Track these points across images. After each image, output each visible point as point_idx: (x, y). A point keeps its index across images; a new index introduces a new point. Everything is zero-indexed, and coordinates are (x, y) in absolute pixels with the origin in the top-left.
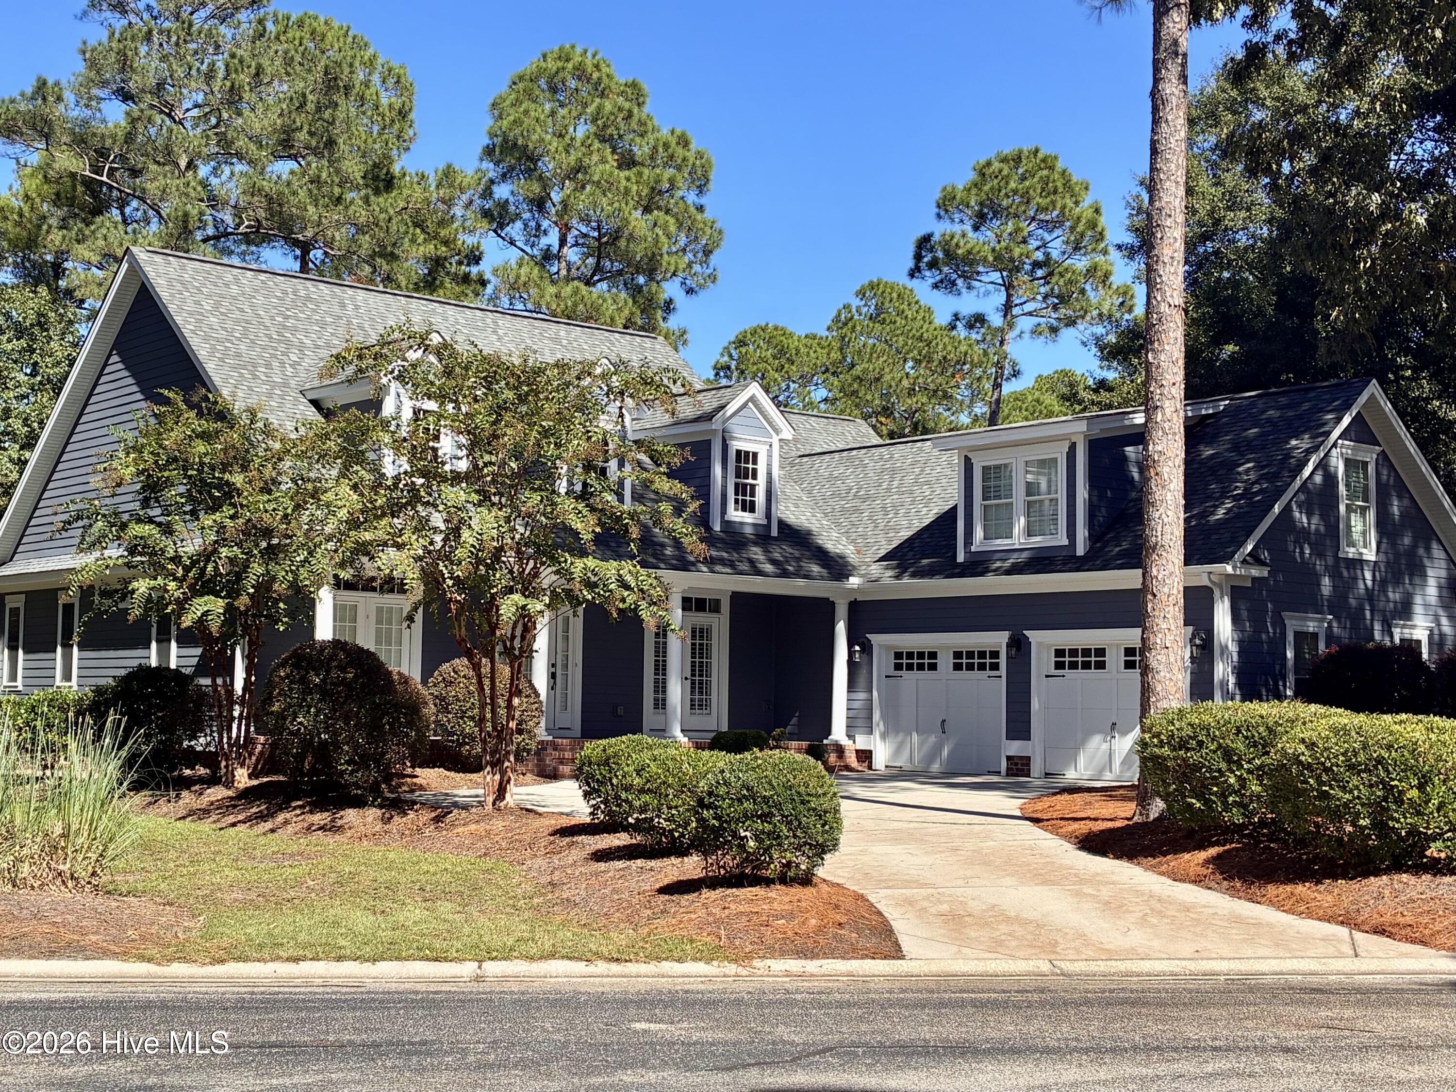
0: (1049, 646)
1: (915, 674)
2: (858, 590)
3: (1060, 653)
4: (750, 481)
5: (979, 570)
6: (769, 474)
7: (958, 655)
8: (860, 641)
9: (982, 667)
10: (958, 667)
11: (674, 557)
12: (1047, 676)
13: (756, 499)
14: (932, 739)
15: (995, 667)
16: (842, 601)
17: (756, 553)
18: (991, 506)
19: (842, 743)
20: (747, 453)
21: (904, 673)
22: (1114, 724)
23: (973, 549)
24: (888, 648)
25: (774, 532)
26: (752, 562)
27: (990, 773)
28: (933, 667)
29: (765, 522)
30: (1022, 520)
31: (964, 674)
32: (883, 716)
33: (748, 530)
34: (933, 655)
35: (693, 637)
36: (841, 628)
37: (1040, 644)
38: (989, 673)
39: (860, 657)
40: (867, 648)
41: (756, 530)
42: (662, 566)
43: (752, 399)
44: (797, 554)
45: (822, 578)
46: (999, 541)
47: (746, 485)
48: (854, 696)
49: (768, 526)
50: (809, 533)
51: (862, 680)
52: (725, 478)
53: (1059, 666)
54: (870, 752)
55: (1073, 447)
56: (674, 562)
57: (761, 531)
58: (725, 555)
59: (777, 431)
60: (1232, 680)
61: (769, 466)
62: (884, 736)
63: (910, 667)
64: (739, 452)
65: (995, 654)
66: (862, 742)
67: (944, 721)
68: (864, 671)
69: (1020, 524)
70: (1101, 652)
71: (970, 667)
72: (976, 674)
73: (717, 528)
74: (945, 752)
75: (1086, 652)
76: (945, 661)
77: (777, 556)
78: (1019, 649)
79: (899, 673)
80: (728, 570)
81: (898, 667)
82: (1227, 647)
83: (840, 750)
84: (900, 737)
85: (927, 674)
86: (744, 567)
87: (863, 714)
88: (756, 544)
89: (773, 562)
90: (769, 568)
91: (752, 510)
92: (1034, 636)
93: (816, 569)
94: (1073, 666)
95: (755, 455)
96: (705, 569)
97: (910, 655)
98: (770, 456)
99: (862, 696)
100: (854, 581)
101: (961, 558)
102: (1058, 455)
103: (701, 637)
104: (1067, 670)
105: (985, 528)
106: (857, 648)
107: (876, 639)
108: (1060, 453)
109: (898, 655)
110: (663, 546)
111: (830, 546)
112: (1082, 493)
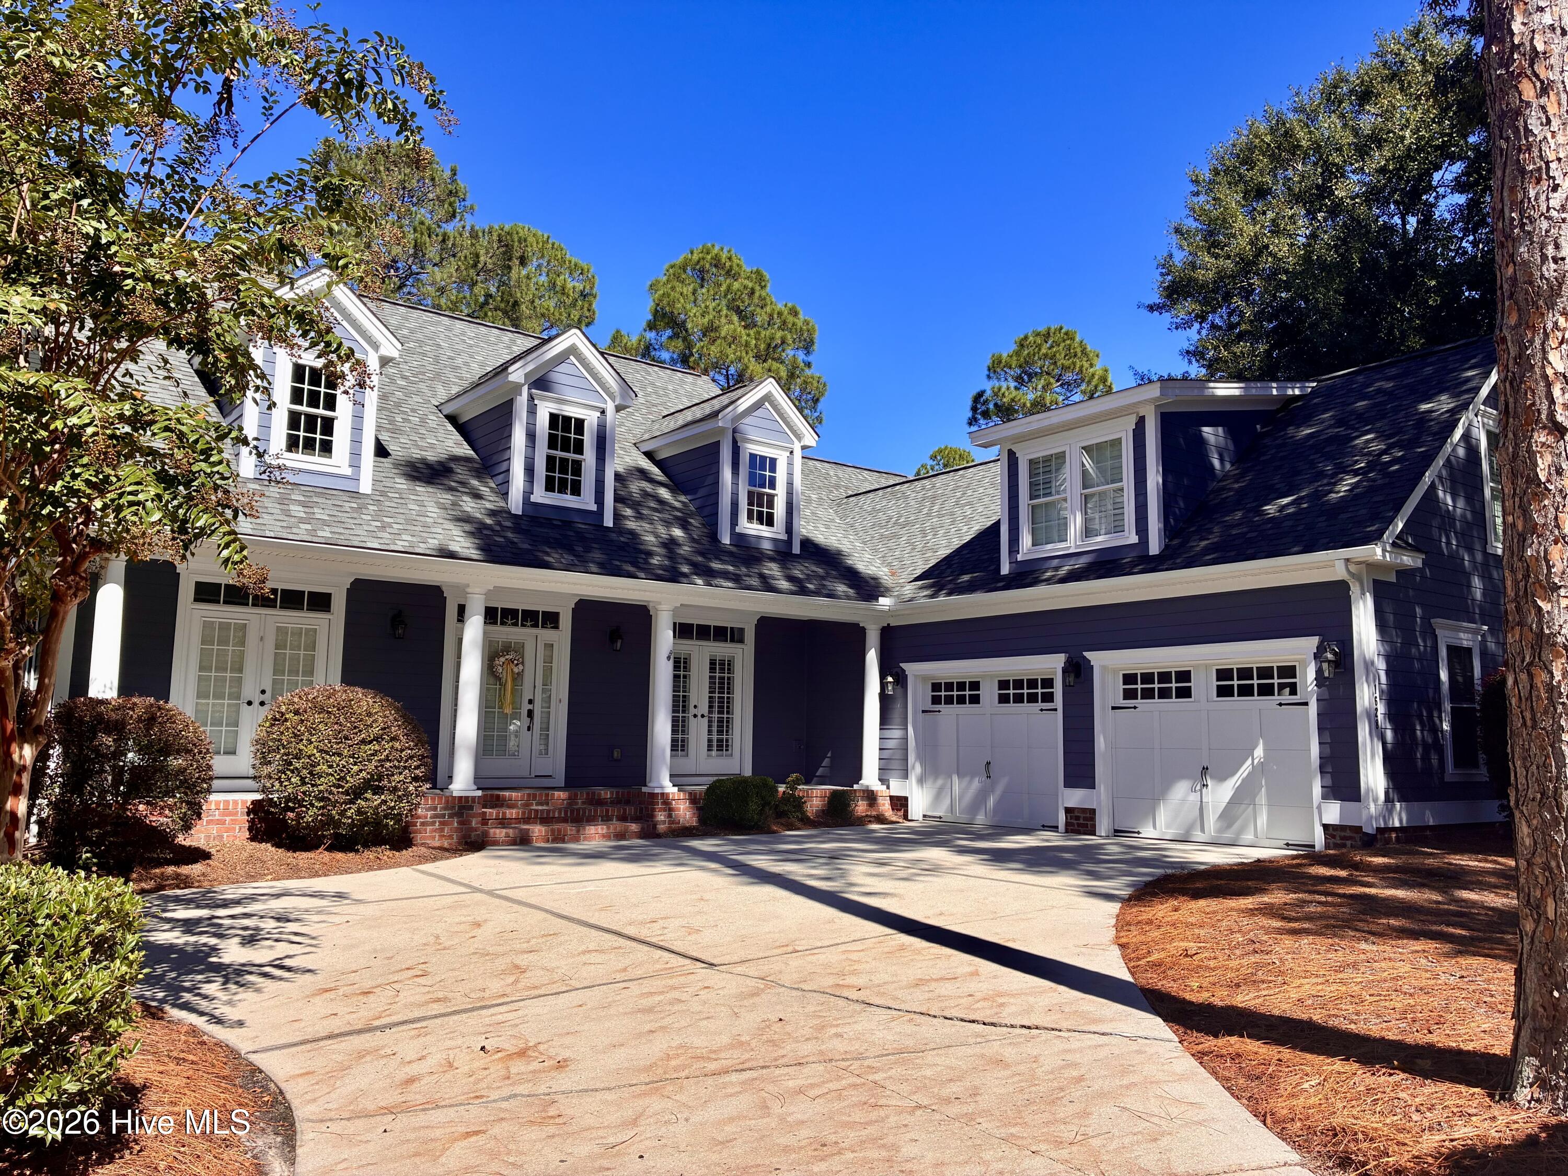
0: (1115, 671)
1: (955, 708)
2: (890, 613)
3: (1129, 679)
4: (767, 490)
5: (1028, 581)
6: (790, 484)
7: (1003, 684)
8: (895, 670)
9: (1032, 699)
10: (1004, 699)
11: (661, 567)
12: (1113, 708)
13: (775, 511)
14: (976, 784)
15: (1048, 698)
16: (874, 627)
17: (773, 569)
18: (1040, 505)
19: (874, 788)
20: (763, 458)
21: (942, 707)
22: (1205, 769)
23: (1020, 557)
24: (924, 678)
25: (796, 550)
26: (763, 577)
27: (1045, 827)
28: (975, 700)
29: (784, 537)
30: (1079, 518)
31: (1012, 707)
32: (919, 757)
33: (766, 546)
34: (975, 685)
35: (712, 669)
36: (872, 658)
37: (1104, 668)
38: (1041, 705)
39: (894, 689)
40: (901, 680)
41: (775, 546)
42: (642, 575)
43: (768, 398)
44: (820, 571)
45: (848, 597)
46: (1049, 547)
47: (762, 494)
48: (888, 734)
49: (789, 542)
50: (839, 553)
51: (896, 715)
52: (735, 484)
53: (1129, 694)
54: (906, 799)
55: (1141, 422)
56: (660, 572)
57: (782, 548)
58: (731, 568)
59: (799, 437)
60: (1381, 709)
61: (790, 474)
62: (921, 781)
63: (949, 700)
64: (753, 457)
65: (1048, 683)
66: (897, 788)
67: (988, 763)
68: (898, 705)
69: (1076, 524)
70: (1184, 676)
71: (1019, 699)
72: (1026, 707)
73: (726, 540)
74: (991, 802)
75: (1165, 677)
76: (989, 692)
77: (797, 573)
78: (1078, 674)
79: (937, 707)
80: (730, 585)
81: (936, 700)
82: (1373, 663)
83: (871, 797)
84: (940, 782)
85: (968, 708)
86: (755, 582)
87: (898, 755)
88: (772, 559)
89: (791, 579)
90: (784, 584)
91: (770, 522)
92: (1098, 659)
93: (841, 588)
94: (1148, 694)
95: (773, 462)
96: (700, 582)
97: (949, 687)
98: (790, 464)
99: (897, 733)
100: (885, 602)
101: (1005, 569)
102: (1123, 435)
103: (722, 670)
104: (1139, 701)
105: (1034, 533)
106: (890, 679)
107: (912, 669)
108: (1124, 431)
109: (936, 687)
110: (650, 554)
111: (861, 567)
112: (1154, 479)
